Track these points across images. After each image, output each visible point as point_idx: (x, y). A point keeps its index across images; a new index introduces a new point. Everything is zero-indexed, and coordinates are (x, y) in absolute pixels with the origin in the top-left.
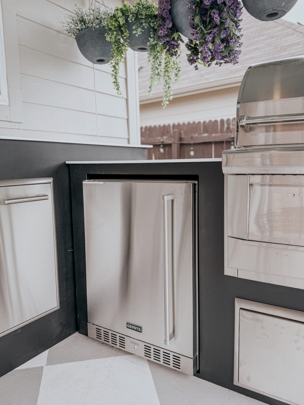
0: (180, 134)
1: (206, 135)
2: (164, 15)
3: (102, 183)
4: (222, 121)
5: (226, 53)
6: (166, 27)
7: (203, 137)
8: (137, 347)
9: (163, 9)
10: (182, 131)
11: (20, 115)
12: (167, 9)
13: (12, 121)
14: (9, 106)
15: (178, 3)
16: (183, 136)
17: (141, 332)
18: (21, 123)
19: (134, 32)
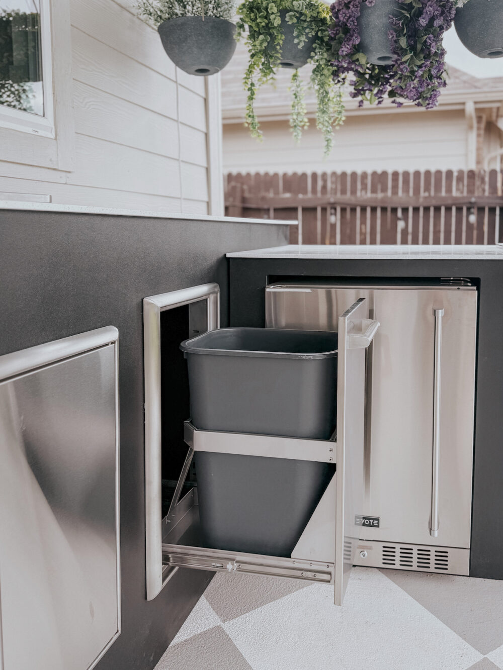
0: (243, 191)
1: (288, 195)
2: (349, 25)
3: (308, 290)
4: (314, 175)
5: (427, 93)
6: (351, 43)
7: (283, 199)
8: (367, 552)
9: (348, 15)
10: (245, 187)
11: (72, 158)
12: (354, 17)
13: (60, 169)
14: (56, 139)
15: (372, 11)
16: (247, 195)
17: (378, 526)
18: (69, 172)
19: (296, 41)
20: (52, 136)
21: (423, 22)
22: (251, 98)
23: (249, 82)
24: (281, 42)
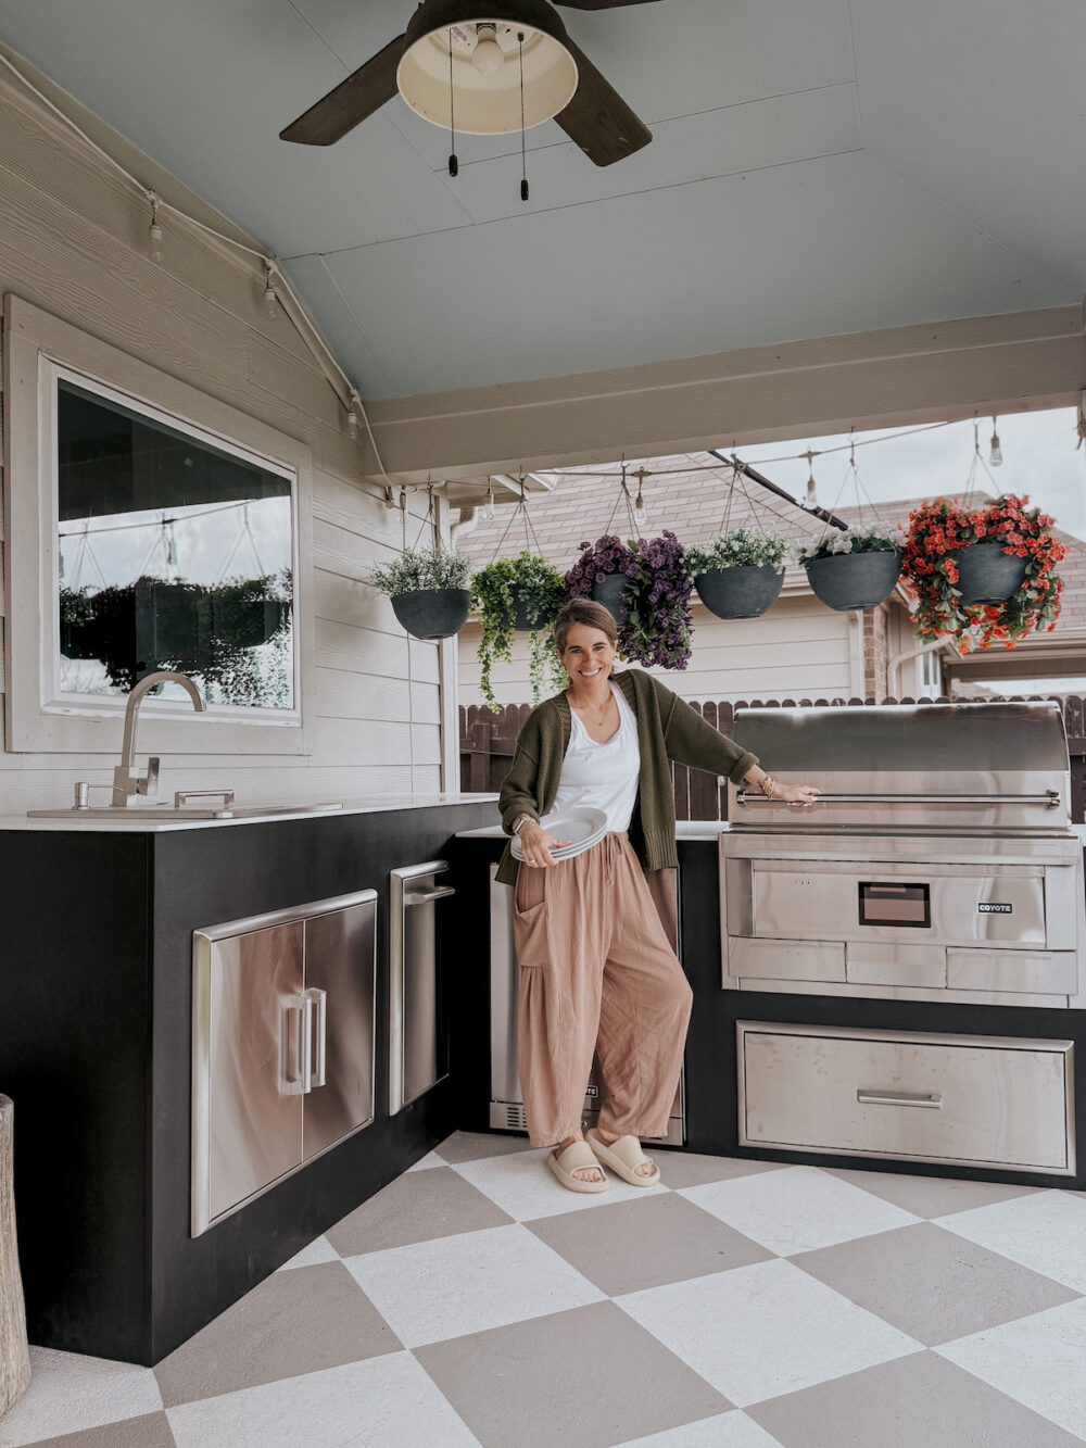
13: (304, 754)
14: (302, 727)
18: (310, 755)
19: (529, 617)
20: (298, 725)
21: (653, 599)
22: (486, 670)
23: (484, 654)
24: (514, 618)
